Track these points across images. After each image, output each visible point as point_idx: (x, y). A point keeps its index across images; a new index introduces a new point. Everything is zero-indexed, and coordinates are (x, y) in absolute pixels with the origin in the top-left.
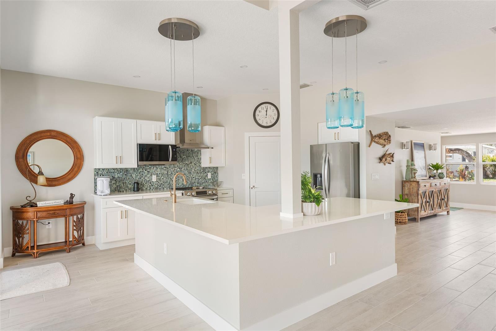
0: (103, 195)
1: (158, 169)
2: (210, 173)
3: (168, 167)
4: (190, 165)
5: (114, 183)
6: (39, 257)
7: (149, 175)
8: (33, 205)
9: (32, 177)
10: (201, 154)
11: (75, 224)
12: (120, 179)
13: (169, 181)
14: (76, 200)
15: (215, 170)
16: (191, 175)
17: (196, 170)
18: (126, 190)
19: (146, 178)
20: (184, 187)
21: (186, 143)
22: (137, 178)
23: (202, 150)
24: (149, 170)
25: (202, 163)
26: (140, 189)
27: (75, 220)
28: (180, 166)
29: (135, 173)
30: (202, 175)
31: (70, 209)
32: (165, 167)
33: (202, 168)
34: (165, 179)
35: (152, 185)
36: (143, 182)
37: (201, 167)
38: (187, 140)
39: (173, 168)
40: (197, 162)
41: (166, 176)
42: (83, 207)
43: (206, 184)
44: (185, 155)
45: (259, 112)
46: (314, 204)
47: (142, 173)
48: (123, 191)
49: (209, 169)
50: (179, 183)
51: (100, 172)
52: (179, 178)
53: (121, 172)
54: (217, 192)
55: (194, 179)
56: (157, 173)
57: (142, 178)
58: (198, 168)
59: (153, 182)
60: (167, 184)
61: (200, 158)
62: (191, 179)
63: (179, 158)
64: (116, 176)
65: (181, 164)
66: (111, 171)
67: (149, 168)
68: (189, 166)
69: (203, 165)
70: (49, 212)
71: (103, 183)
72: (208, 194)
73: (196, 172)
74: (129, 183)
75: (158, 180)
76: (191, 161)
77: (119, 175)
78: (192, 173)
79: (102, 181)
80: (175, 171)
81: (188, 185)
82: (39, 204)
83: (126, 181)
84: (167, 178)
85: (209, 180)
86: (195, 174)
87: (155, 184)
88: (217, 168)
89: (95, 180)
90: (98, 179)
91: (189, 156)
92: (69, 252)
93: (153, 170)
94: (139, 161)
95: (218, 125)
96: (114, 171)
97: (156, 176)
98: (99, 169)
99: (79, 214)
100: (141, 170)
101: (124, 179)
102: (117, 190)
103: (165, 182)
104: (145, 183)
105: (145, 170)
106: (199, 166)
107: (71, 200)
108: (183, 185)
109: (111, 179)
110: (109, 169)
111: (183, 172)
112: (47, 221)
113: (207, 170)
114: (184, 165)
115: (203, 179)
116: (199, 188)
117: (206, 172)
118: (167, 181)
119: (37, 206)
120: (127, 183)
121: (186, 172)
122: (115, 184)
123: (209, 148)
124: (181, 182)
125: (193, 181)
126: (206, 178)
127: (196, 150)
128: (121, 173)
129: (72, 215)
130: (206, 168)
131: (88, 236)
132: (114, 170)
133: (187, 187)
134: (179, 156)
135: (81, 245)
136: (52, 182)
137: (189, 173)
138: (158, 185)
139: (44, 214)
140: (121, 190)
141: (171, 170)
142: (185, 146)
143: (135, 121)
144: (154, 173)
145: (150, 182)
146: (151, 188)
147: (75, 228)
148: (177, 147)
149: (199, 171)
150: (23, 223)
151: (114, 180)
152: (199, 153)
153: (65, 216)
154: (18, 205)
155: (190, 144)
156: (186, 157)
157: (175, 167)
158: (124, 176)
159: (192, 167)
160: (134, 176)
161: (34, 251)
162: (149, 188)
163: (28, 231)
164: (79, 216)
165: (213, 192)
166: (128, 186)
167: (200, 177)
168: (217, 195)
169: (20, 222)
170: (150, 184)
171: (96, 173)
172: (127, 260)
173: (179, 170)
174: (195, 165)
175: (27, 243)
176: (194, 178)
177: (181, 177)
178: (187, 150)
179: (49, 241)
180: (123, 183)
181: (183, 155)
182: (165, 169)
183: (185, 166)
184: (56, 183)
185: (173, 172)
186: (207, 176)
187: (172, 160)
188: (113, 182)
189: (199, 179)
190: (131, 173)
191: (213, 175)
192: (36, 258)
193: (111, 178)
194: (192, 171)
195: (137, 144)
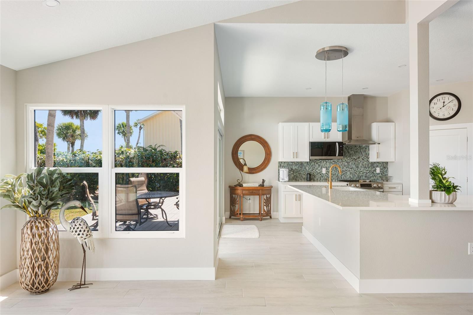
0: (284, 182)
1: (328, 163)
2: (379, 168)
3: (337, 162)
4: (358, 159)
5: (292, 174)
6: (243, 221)
7: (319, 168)
8: (240, 185)
9: (240, 167)
10: (369, 150)
11: (265, 201)
12: (297, 170)
13: (337, 174)
14: (266, 184)
15: (384, 165)
16: (359, 169)
17: (364, 165)
18: (301, 180)
19: (317, 170)
20: (351, 180)
21: (353, 140)
22: (310, 170)
23: (370, 146)
24: (319, 164)
25: (370, 158)
26: (312, 179)
27: (265, 198)
28: (348, 161)
29: (309, 166)
30: (370, 169)
31: (262, 190)
32: (334, 162)
33: (371, 163)
34: (333, 171)
35: (322, 176)
36: (315, 174)
37: (369, 162)
38: (354, 137)
39: (341, 163)
40: (365, 157)
41: (335, 169)
42: (271, 190)
43: (375, 178)
44: (353, 151)
45: (435, 104)
46: (443, 193)
47: (314, 166)
48: (299, 180)
49: (377, 164)
50: (346, 176)
51: (282, 165)
52: (347, 172)
53: (297, 165)
54: (383, 186)
55: (362, 173)
56: (327, 166)
57: (314, 170)
58: (365, 163)
59: (323, 174)
60: (335, 176)
61: (368, 153)
62: (358, 172)
63: (346, 153)
64: (294, 168)
65: (348, 158)
66: (290, 164)
67: (319, 162)
68: (357, 161)
69: (371, 160)
70: (249, 191)
71: (284, 173)
72: (373, 187)
73: (364, 167)
74: (303, 174)
75: (327, 173)
76: (359, 156)
77: (296, 167)
78: (359, 167)
79: (282, 171)
80: (343, 165)
81: (355, 178)
82: (244, 185)
83: (301, 173)
84: (335, 171)
85: (377, 175)
86: (363, 168)
87: (324, 176)
88: (387, 163)
89: (279, 170)
90: (281, 169)
91: (357, 152)
92: (261, 220)
93: (323, 164)
94: (311, 156)
95: (388, 121)
96: (292, 164)
97: (325, 169)
98: (282, 162)
99: (268, 194)
100: (313, 163)
101: (300, 170)
102: (294, 179)
103: (333, 175)
104: (316, 175)
105: (316, 164)
106: (367, 161)
107: (263, 184)
108: (350, 178)
109: (290, 170)
110: (288, 162)
111: (351, 166)
112: (248, 197)
113: (375, 165)
114: (352, 159)
115: (371, 173)
116: (366, 181)
117: (374, 167)
118: (335, 174)
119: (243, 186)
120: (302, 174)
121: (354, 166)
122: (293, 174)
123: (375, 144)
124: (348, 175)
125: (360, 175)
126: (375, 172)
127: (364, 145)
128: (298, 166)
129: (263, 195)
130: (375, 163)
131: (274, 211)
133: (354, 179)
134: (347, 152)
135: (269, 217)
136: (252, 171)
137: (356, 167)
138: (327, 177)
139: (247, 192)
140: (297, 179)
141: (339, 164)
142: (352, 143)
143: (308, 123)
144: (324, 166)
145: (320, 173)
146: (321, 179)
147: (265, 204)
148: (344, 144)
149: (367, 166)
150: (235, 197)
151: (292, 171)
152: (367, 148)
153: (258, 195)
154: (233, 185)
155: (357, 140)
156: (354, 153)
157: (343, 162)
158: (300, 168)
159: (359, 162)
160: (307, 168)
161: (241, 216)
162: (319, 179)
163: (238, 203)
164: (268, 196)
165: (378, 186)
166: (303, 176)
167: (368, 171)
168: (383, 189)
169: (234, 196)
170: (320, 176)
171: (279, 165)
172: (298, 231)
173: (346, 164)
174: (363, 160)
175: (237, 211)
176: (361, 171)
177: (349, 171)
178: (355, 146)
179: (250, 211)
180: (299, 174)
181: (351, 151)
182: (333, 163)
183: (352, 161)
184: (254, 171)
185: (341, 166)
186: (375, 170)
187: (339, 155)
188: (291, 172)
189: (367, 173)
190: (305, 166)
191: (382, 169)
192: (242, 221)
193: (290, 169)
194: (360, 166)
195: (309, 142)
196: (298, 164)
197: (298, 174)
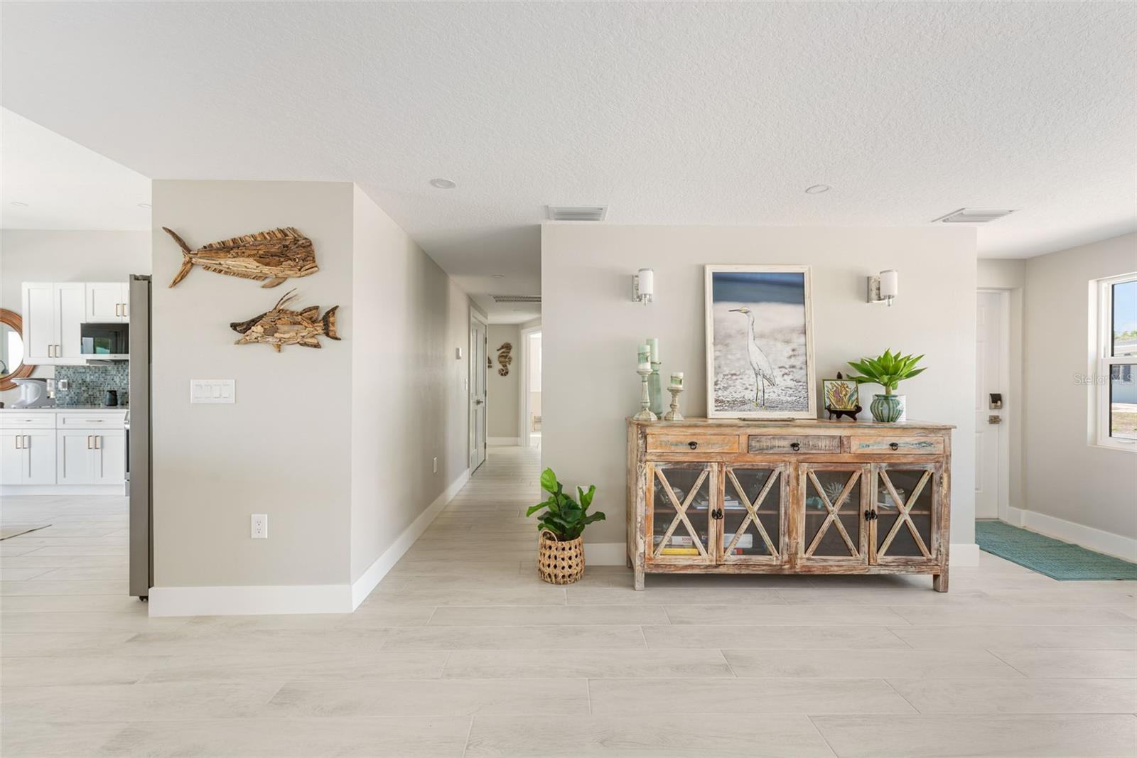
5: (84, 391)
29: (120, 375)
51: (63, 372)
53: (95, 373)
64: (88, 380)
66: (81, 370)
77: (92, 377)
96: (84, 370)
98: (62, 367)
109: (80, 384)
122: (87, 391)
128: (97, 375)
132: (85, 368)
160: (117, 380)
171: (57, 373)
180: (100, 391)
193: (80, 382)
196: (97, 371)
197: (98, 393)
